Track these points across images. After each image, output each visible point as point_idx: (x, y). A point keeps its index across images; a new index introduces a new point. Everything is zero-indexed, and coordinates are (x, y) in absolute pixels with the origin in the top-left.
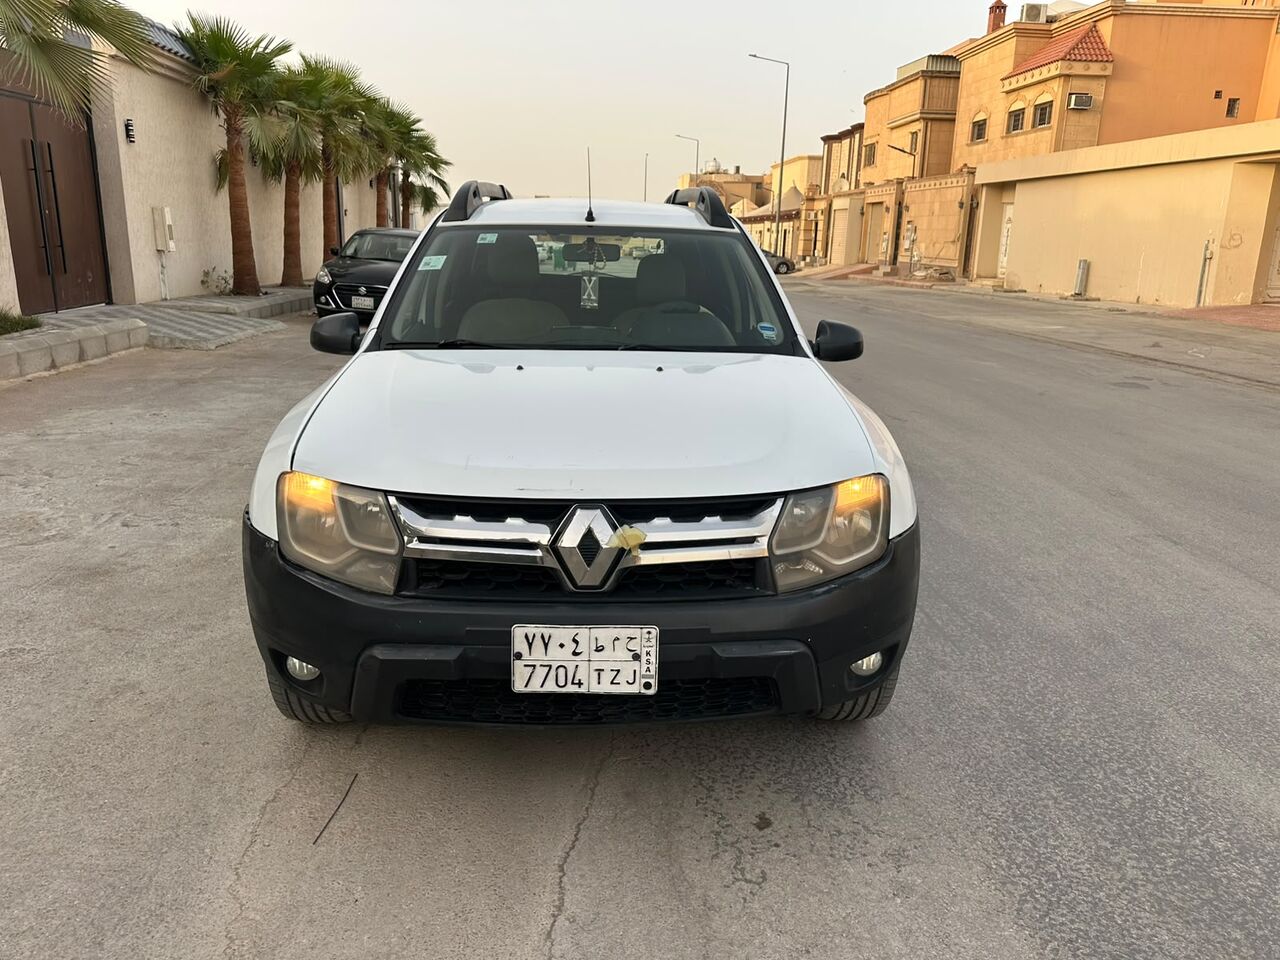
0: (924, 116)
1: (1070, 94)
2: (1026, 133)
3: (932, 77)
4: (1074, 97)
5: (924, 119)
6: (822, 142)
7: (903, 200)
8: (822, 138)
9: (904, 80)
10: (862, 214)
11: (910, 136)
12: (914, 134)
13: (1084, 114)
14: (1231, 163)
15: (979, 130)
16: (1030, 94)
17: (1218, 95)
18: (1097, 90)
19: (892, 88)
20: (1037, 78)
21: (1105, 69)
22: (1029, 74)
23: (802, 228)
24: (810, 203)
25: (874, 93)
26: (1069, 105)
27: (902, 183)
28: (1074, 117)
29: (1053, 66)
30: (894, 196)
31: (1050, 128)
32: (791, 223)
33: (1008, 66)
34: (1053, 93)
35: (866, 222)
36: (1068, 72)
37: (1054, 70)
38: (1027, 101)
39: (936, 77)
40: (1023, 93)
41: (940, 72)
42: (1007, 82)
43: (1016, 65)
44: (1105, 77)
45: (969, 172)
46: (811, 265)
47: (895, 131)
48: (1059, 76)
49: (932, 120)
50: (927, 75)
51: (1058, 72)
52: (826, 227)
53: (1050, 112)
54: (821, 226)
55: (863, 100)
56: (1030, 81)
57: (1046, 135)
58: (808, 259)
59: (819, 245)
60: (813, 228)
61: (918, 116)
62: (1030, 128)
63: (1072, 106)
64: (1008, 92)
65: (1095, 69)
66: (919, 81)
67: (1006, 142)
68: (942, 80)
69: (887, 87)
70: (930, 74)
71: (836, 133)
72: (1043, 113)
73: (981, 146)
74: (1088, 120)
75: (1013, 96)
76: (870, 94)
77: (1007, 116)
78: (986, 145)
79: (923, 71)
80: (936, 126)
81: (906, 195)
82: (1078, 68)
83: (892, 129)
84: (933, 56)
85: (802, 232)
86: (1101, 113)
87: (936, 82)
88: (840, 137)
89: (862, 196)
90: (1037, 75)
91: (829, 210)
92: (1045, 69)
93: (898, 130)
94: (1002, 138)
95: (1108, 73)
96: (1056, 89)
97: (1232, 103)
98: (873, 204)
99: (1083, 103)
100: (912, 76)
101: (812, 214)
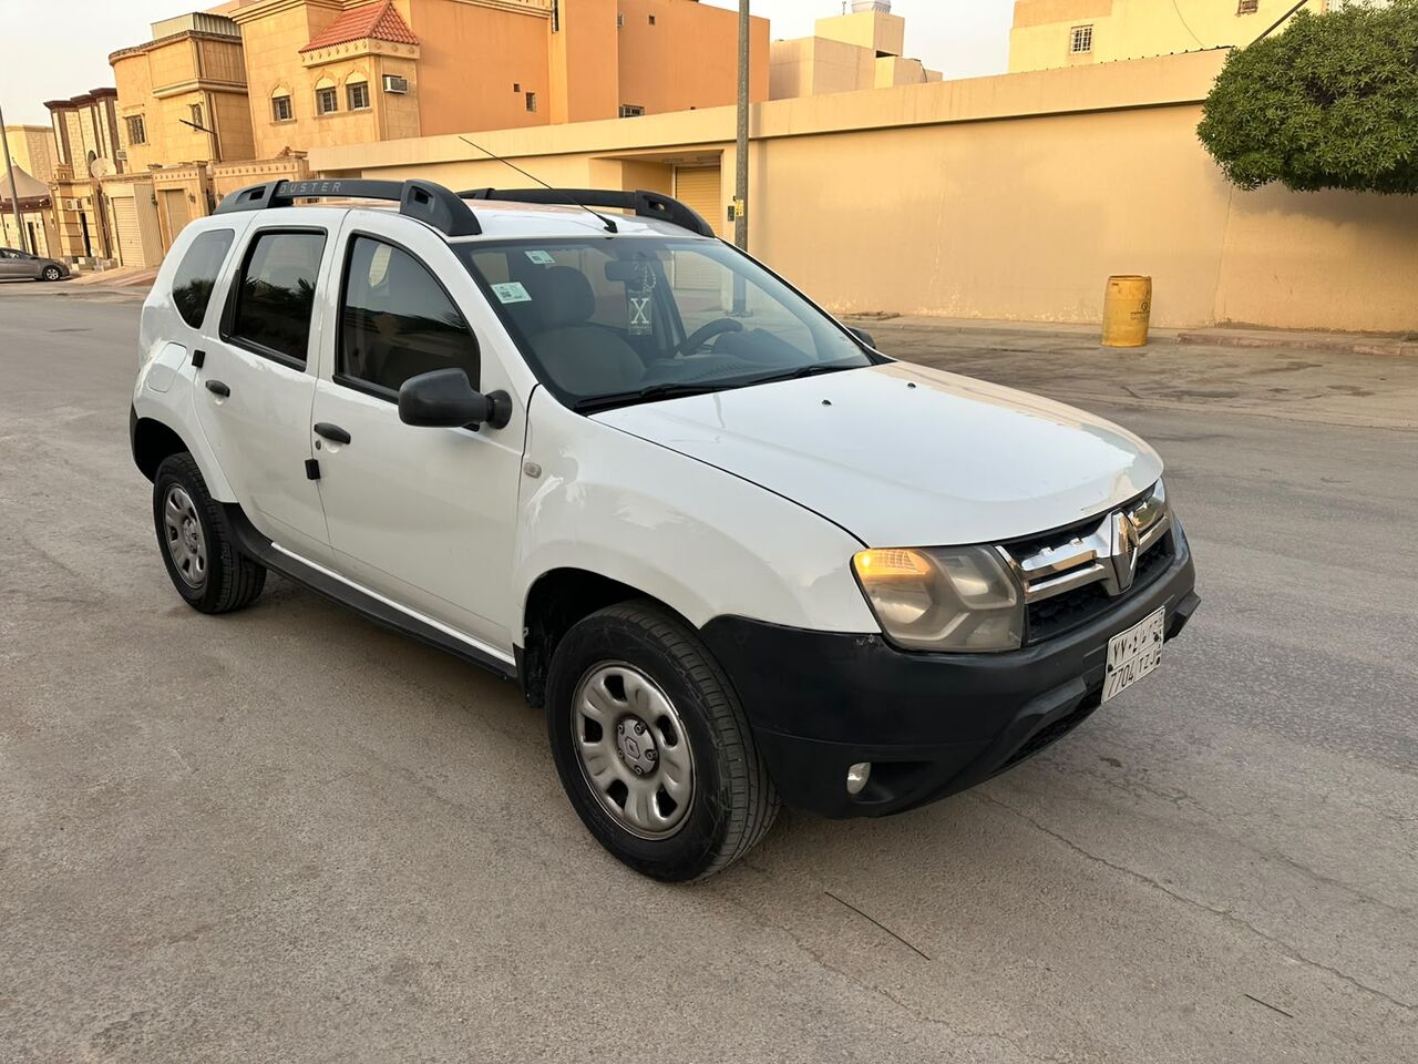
0: (205, 86)
1: (384, 76)
2: (343, 115)
3: (203, 40)
4: (388, 79)
5: (205, 90)
6: (48, 110)
7: (212, 187)
8: (46, 104)
9: (165, 39)
10: (155, 204)
11: (190, 110)
12: (196, 108)
13: (401, 99)
14: (586, 158)
15: (282, 107)
16: (339, 72)
17: (516, 87)
18: (408, 73)
19: (149, 48)
20: (343, 55)
21: (413, 52)
22: (333, 49)
23: (62, 220)
24: (67, 189)
25: (124, 51)
26: (385, 87)
27: (205, 167)
28: (393, 101)
29: (360, 43)
30: (198, 181)
31: (371, 111)
32: (39, 215)
33: (303, 38)
34: (364, 73)
35: (163, 213)
36: (377, 52)
37: (362, 47)
38: (337, 78)
39: (209, 40)
40: (328, 69)
41: (212, 34)
42: (307, 55)
43: (313, 38)
44: (414, 60)
45: (296, 157)
46: (91, 266)
47: (165, 101)
48: (369, 55)
49: (216, 91)
50: (196, 36)
51: (366, 51)
52: (99, 219)
53: (366, 94)
54: (90, 218)
55: (108, 62)
56: (334, 57)
57: (366, 121)
58: (82, 261)
59: (94, 243)
60: (79, 221)
61: (197, 86)
62: (346, 110)
63: (389, 89)
64: (310, 67)
65: (403, 51)
66: (187, 42)
67: (321, 124)
68: (217, 45)
69: (141, 47)
70: (200, 36)
71: (67, 98)
72: (358, 94)
73: (289, 127)
74: (406, 105)
75: (317, 72)
76: (118, 53)
77: (315, 96)
78: (296, 125)
79: (191, 32)
80: (222, 99)
81: (215, 180)
82: (386, 49)
83: (161, 99)
84: (200, 15)
85: (63, 227)
86: (418, 98)
87: (210, 46)
88: (75, 104)
89: (149, 182)
90: (344, 51)
91: (100, 200)
92: (351, 45)
93: (170, 100)
94: (315, 119)
95: (416, 56)
96: (367, 68)
97: (529, 96)
98: (167, 191)
99: (399, 89)
100: (177, 35)
101: (74, 205)
